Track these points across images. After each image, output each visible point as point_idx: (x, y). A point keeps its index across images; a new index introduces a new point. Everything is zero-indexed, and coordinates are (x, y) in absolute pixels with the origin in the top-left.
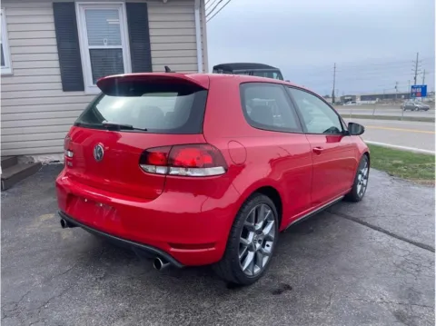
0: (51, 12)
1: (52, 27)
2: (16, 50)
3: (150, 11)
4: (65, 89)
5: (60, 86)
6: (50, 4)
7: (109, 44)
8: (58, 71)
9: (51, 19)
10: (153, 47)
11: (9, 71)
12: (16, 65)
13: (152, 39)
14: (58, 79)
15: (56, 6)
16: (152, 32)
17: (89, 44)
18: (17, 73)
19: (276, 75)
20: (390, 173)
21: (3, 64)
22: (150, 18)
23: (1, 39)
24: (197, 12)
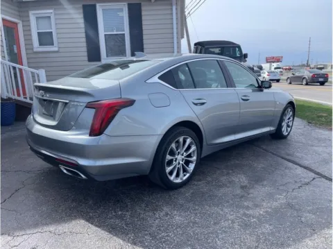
0: (81, 11)
2: (61, 36)
3: (143, 8)
4: (89, 60)
5: (86, 58)
6: (81, 6)
7: (117, 31)
8: (85, 49)
9: (82, 16)
10: (144, 32)
11: (56, 49)
12: (61, 45)
13: (144, 27)
14: (86, 54)
15: (84, 7)
16: (144, 23)
17: (105, 31)
18: (61, 50)
19: (237, 49)
20: (310, 121)
21: (53, 44)
22: (143, 13)
23: (51, 29)
24: (174, 8)
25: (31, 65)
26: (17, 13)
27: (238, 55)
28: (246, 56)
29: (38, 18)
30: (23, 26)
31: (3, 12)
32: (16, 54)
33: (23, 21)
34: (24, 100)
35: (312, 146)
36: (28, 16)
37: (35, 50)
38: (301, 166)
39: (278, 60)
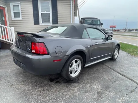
0: (32, 3)
1: (32, 7)
2: (23, 13)
3: (58, 2)
4: (35, 24)
5: (33, 23)
6: (32, 1)
7: (47, 12)
8: (33, 19)
9: (32, 5)
10: (58, 12)
11: (21, 19)
12: (23, 17)
13: (58, 10)
14: (33, 21)
16: (58, 8)
17: (41, 12)
18: (23, 19)
19: (99, 21)
20: (130, 53)
21: (20, 17)
22: (58, 4)
23: (19, 10)
24: (71, 2)
25: (11, 26)
26: (5, 3)
27: (99, 24)
28: (102, 24)
29: (13, 6)
30: (7, 9)
31: (1, 4)
32: (4, 21)
33: (7, 7)
34: (5, 40)
35: (132, 66)
36: (9, 5)
37: (12, 19)
38: (128, 78)
39: (114, 27)
